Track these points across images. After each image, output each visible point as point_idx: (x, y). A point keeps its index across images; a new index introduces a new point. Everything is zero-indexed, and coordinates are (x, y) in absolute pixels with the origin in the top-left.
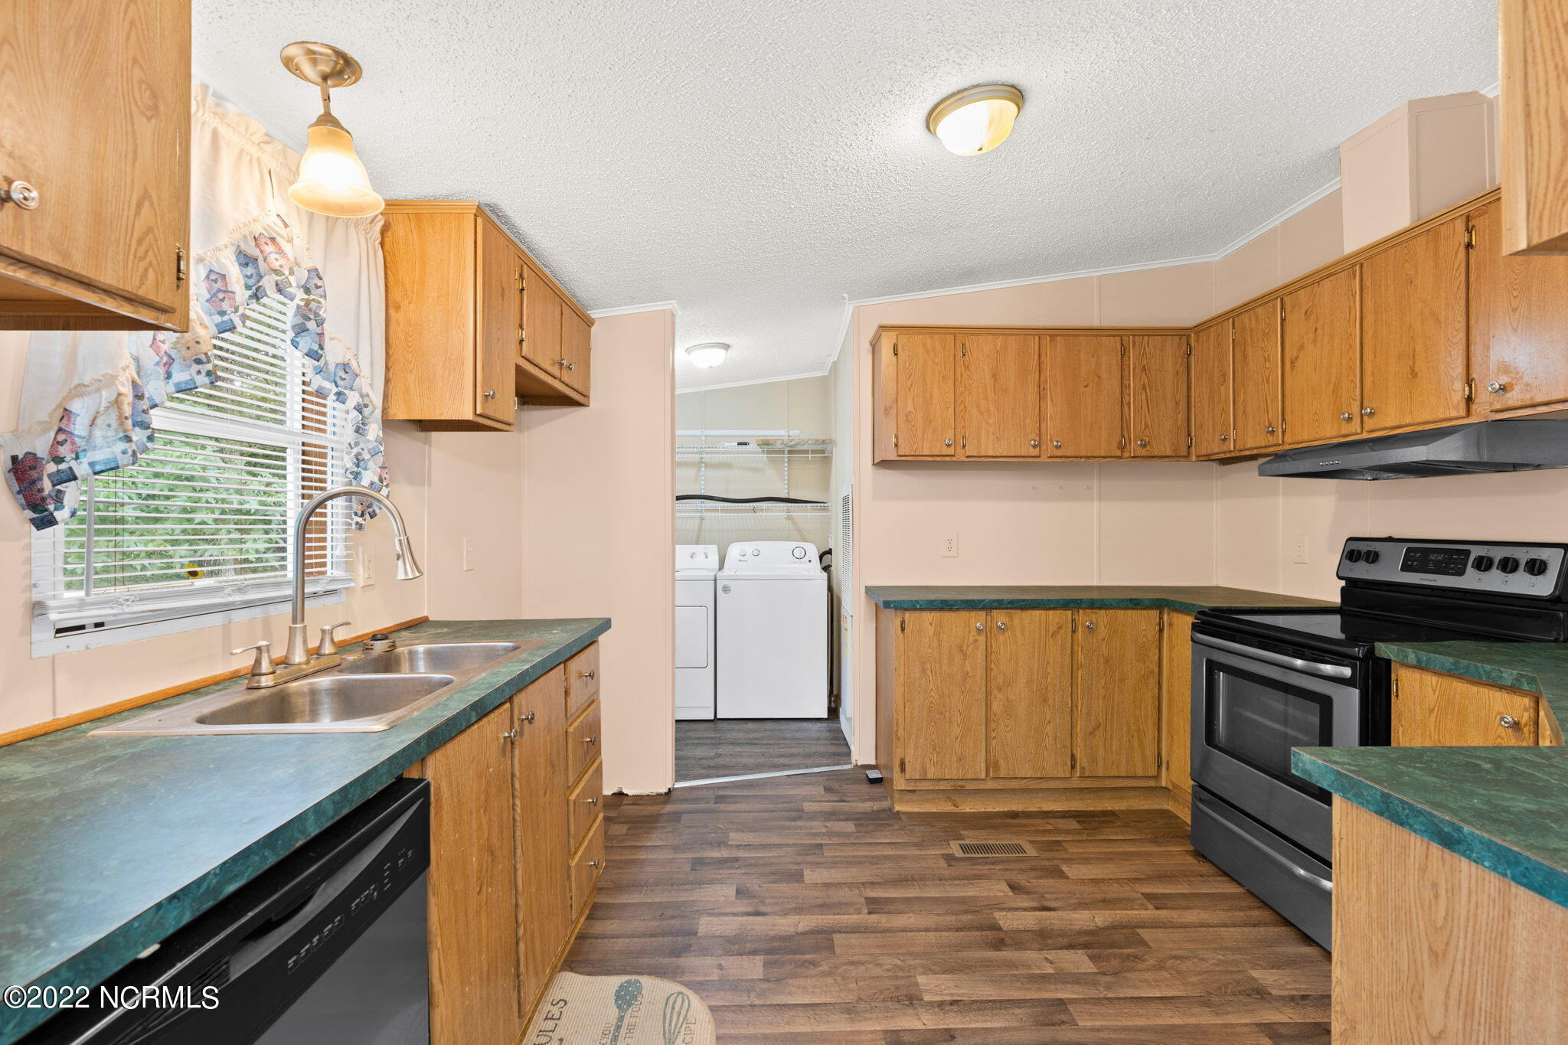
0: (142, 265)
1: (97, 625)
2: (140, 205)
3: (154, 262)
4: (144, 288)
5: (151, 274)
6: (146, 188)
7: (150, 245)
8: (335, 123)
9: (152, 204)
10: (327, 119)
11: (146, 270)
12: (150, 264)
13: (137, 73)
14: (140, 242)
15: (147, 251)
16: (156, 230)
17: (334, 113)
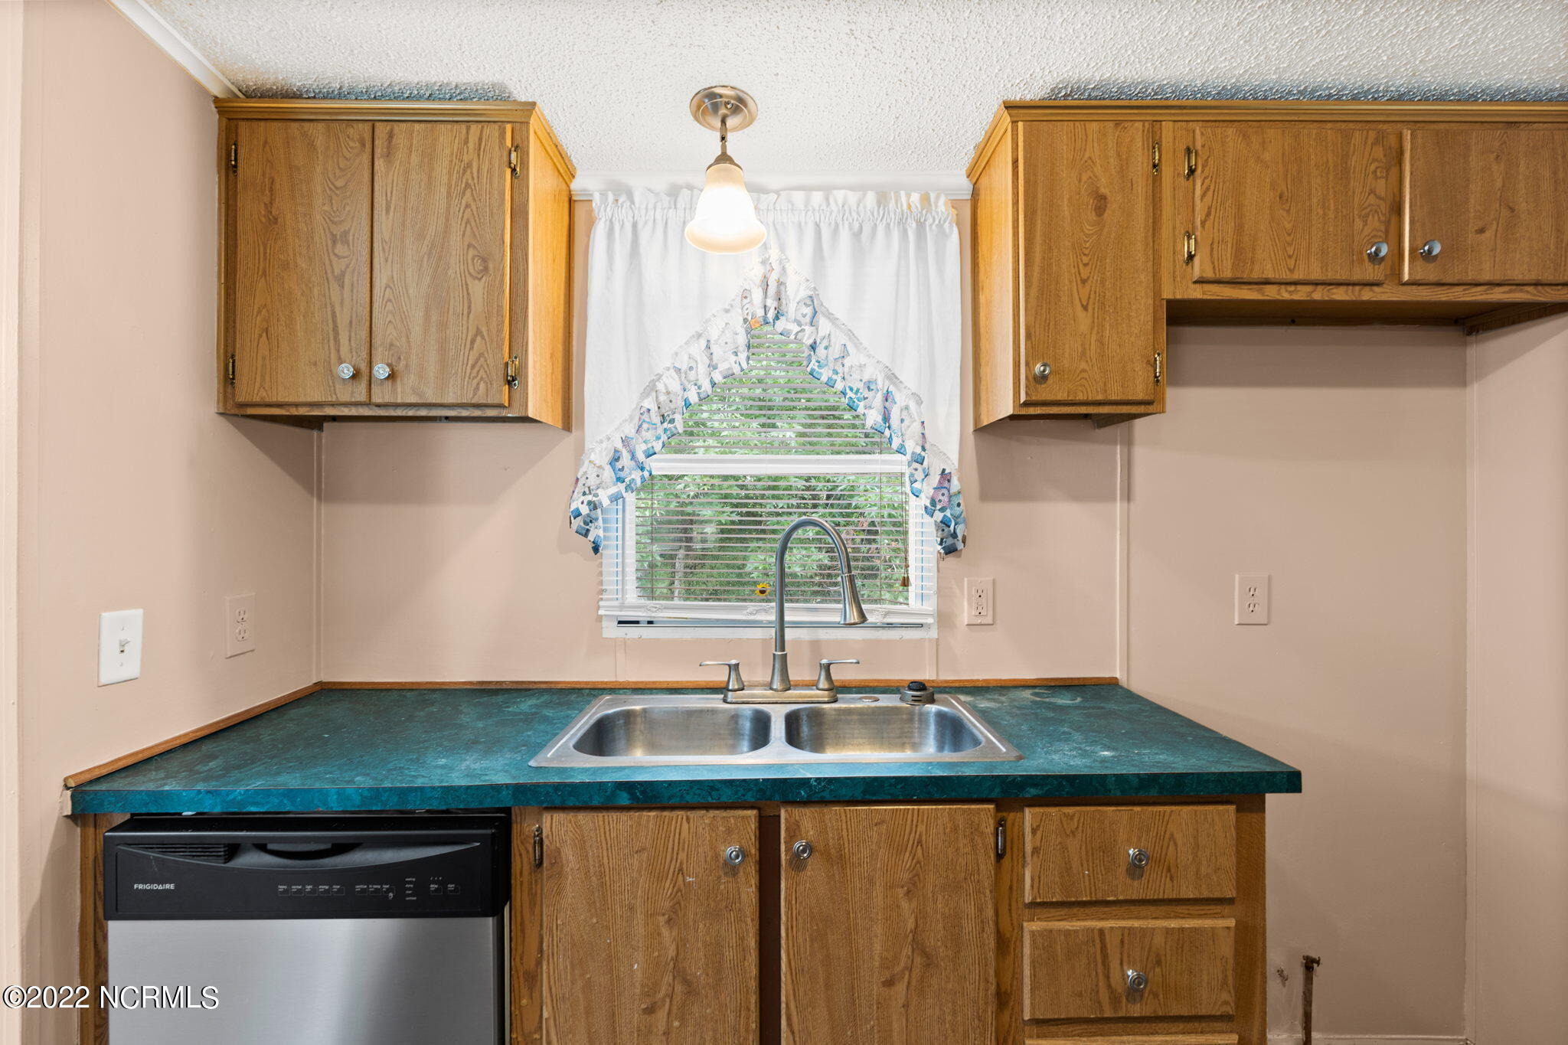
0: (475, 382)
1: (650, 622)
2: (473, 342)
3: (485, 376)
4: (476, 397)
5: (482, 386)
6: (478, 328)
7: (482, 366)
8: (730, 160)
9: (483, 337)
10: (724, 158)
11: (478, 384)
12: (482, 379)
13: (471, 252)
14: (473, 367)
15: (479, 371)
16: (486, 354)
17: (729, 153)
